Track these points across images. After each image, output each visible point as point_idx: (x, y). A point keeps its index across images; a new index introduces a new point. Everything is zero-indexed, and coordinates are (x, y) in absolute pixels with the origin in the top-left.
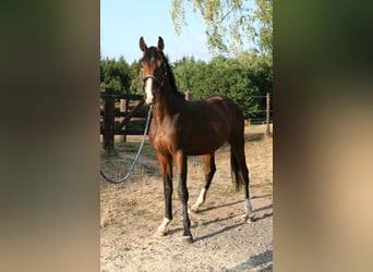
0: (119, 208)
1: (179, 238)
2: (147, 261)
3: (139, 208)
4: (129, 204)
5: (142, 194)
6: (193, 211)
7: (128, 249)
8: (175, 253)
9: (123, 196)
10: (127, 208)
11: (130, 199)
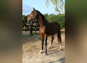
0: (32, 47)
1: (44, 54)
2: (36, 59)
3: (37, 47)
4: (34, 46)
5: (37, 44)
6: (48, 48)
7: (32, 56)
8: (43, 57)
9: (33, 45)
10: (33, 47)
11: (35, 45)
